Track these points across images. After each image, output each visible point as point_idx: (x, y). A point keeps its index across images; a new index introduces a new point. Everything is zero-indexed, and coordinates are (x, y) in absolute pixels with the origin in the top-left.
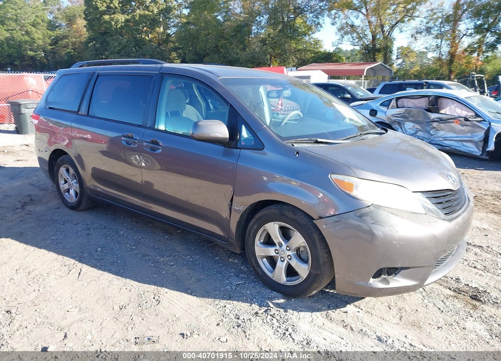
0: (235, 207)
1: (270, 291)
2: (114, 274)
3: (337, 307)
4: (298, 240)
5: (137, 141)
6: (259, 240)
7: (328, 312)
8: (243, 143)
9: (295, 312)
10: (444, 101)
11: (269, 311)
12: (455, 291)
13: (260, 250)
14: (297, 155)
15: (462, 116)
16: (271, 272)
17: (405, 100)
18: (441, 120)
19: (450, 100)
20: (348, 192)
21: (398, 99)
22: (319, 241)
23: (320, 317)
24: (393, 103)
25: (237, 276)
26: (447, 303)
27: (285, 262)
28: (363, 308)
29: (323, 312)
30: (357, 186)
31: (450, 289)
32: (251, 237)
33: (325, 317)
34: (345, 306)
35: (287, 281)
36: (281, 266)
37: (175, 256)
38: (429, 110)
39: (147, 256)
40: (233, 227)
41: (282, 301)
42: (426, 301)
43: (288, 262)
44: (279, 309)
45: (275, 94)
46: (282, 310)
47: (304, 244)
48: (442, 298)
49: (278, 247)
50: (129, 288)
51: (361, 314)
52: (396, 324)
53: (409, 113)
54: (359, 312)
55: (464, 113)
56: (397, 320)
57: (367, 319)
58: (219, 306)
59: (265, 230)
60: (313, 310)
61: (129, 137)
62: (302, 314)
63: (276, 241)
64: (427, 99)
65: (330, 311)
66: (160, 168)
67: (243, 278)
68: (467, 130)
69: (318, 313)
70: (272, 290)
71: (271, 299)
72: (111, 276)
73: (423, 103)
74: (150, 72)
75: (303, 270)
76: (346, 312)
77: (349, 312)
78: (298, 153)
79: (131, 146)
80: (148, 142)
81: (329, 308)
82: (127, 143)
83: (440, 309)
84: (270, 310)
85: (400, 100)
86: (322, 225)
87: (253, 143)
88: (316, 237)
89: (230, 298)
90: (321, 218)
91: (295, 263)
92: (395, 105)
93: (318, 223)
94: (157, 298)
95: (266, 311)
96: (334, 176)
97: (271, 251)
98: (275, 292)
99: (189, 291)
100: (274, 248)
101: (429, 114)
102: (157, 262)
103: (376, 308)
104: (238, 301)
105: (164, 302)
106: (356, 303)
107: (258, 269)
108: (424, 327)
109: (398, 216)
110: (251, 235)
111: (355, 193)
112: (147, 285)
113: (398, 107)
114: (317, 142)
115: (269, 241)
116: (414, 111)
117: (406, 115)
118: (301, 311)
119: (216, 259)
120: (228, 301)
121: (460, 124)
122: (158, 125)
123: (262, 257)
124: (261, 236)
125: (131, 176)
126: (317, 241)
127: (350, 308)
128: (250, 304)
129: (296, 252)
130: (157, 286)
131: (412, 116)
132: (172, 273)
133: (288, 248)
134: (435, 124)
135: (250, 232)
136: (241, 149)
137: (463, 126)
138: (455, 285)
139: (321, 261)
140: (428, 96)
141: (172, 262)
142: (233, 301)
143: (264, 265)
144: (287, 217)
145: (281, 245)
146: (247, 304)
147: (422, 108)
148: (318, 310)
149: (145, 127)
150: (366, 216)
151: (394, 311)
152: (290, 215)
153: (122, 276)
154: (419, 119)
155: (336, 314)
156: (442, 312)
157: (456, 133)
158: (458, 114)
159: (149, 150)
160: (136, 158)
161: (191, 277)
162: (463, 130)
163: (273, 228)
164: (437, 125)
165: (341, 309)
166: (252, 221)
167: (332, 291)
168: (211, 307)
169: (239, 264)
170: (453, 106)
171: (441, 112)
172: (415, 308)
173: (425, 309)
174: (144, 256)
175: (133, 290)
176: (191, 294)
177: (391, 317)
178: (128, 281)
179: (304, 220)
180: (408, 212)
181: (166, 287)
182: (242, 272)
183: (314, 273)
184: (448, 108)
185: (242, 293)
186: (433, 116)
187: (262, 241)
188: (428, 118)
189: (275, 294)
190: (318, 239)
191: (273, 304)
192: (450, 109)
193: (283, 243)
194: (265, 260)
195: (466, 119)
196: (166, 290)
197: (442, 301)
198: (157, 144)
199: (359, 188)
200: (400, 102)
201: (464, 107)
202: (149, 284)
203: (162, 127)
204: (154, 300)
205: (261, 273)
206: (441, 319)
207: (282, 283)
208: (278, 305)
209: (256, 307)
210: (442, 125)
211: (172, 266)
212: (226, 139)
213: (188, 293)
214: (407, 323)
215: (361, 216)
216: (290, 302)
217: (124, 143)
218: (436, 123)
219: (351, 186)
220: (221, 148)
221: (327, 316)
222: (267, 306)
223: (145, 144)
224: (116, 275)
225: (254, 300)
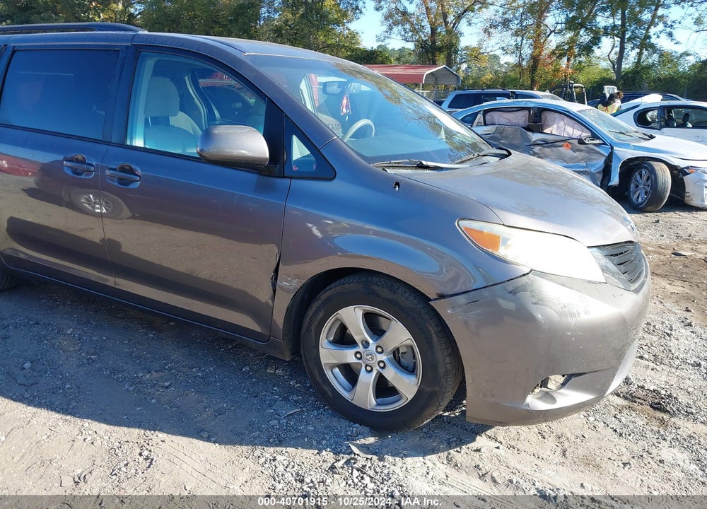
0: (282, 283)
1: (347, 423)
2: (58, 412)
3: (461, 442)
4: (399, 335)
5: (93, 169)
6: (327, 338)
7: (449, 454)
8: (295, 168)
9: (397, 459)
10: (549, 116)
11: (353, 461)
12: (626, 398)
13: (329, 354)
14: (397, 189)
15: (574, 136)
16: (349, 391)
17: (496, 115)
18: (545, 143)
19: (557, 115)
20: (490, 250)
21: (486, 112)
22: (437, 336)
23: (437, 463)
24: (480, 118)
25: (286, 399)
26: (623, 420)
27: (374, 373)
28: (502, 440)
29: (441, 454)
30: (506, 240)
31: (618, 395)
32: (313, 333)
33: (445, 462)
34: (473, 440)
35: (378, 404)
36: (367, 380)
37: (170, 369)
38: (528, 129)
39: (119, 372)
40: (279, 317)
41: (371, 440)
42: (592, 419)
43: (378, 372)
44: (369, 457)
45: (336, 87)
46: (375, 458)
47: (409, 342)
48: (613, 412)
49: (360, 348)
50: (89, 438)
51: (502, 451)
52: (560, 464)
53: (501, 133)
54: (498, 448)
55: (575, 132)
56: (558, 458)
57: (512, 459)
58: (262, 460)
59: (337, 320)
60: (425, 451)
61: (77, 161)
62: (409, 460)
63: (357, 338)
64: (526, 112)
65: (451, 451)
66: (130, 214)
67: (297, 402)
68: (580, 157)
69: (433, 456)
70: (351, 421)
71: (352, 438)
72: (55, 416)
73: (521, 118)
74: (113, 44)
75: (408, 386)
76: (478, 450)
77: (482, 450)
78: (397, 184)
79: (83, 176)
80: (115, 170)
81: (450, 446)
82: (75, 172)
83: (616, 431)
84: (355, 459)
85: (489, 114)
86: (445, 309)
87: (314, 167)
88: (432, 329)
89: (280, 443)
90: (441, 296)
91: (391, 374)
92: (482, 121)
93: (437, 305)
94: (145, 453)
95: (348, 462)
96: (464, 223)
97: (349, 356)
98: (357, 425)
99: (205, 435)
100: (354, 351)
101: (530, 133)
102: (140, 382)
103: (522, 438)
104: (296, 446)
105: (161, 462)
106: (488, 432)
107: (325, 387)
108: (604, 465)
109: (571, 288)
110: (313, 328)
111: (502, 252)
112: (125, 428)
113: (485, 124)
114: (421, 167)
115: (343, 338)
116: (509, 129)
117: (497, 135)
118: (406, 456)
119: (244, 370)
120: (278, 449)
121: (571, 149)
122: (131, 140)
123: (332, 367)
124: (330, 330)
125: (82, 230)
126: (434, 336)
127: (481, 441)
128: (316, 451)
129: (392, 356)
130: (145, 429)
131: (506, 137)
132: (169, 402)
133: (379, 350)
134: (537, 149)
135: (310, 325)
136: (291, 178)
137: (575, 151)
138: (625, 389)
139: (441, 370)
140: (528, 109)
141: (167, 381)
142: (286, 447)
143: (336, 380)
144: (380, 297)
145: (366, 345)
146: (311, 451)
147: (518, 125)
148: (433, 451)
149: (109, 143)
150: (523, 291)
151: (551, 442)
152: (386, 293)
153: (74, 415)
154: (514, 142)
155: (462, 455)
156: (621, 435)
157: (565, 161)
158: (568, 134)
159: (116, 184)
160: (88, 199)
161: (205, 408)
162: (576, 157)
163: (353, 316)
164: (540, 150)
165: (468, 445)
166: (315, 306)
167: (446, 414)
168: (249, 463)
169: (286, 377)
170: (562, 123)
171: (545, 131)
172: (579, 433)
173: (594, 433)
174: (114, 371)
175: (98, 443)
176: (208, 439)
177: (548, 453)
178: (87, 423)
179: (410, 302)
180: (583, 280)
181: (161, 430)
182: (292, 390)
183: (428, 389)
184: (555, 126)
185: (297, 431)
186: (535, 137)
187: (332, 339)
188: (528, 139)
189: (356, 428)
190: (435, 333)
191: (361, 447)
192: (558, 127)
193: (371, 341)
194: (337, 370)
195: (581, 142)
196: (162, 435)
197: (615, 417)
198: (132, 172)
199: (509, 243)
200: (488, 117)
201: (577, 125)
202: (129, 426)
203: (139, 143)
204: (141, 459)
205: (330, 393)
206: (623, 447)
207: (369, 408)
208: (366, 449)
209: (328, 455)
210: (547, 150)
211: (167, 387)
212: (261, 160)
213: (202, 438)
214: (575, 460)
215: (514, 292)
216: (386, 442)
217: (69, 172)
218: (539, 147)
219: (495, 240)
220: (253, 177)
221: (449, 460)
222: (349, 451)
223: (108, 172)
224: (63, 413)
225: (324, 442)
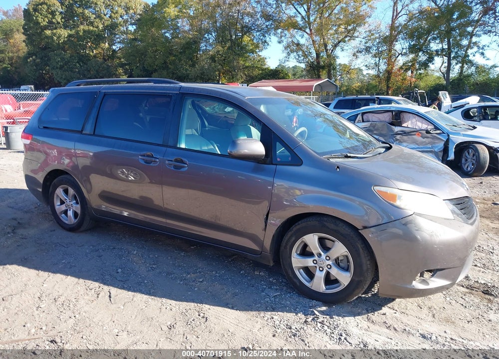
0: (271, 221)
1: (308, 300)
2: (146, 294)
3: (374, 310)
4: (340, 249)
5: (158, 160)
6: (296, 252)
7: (368, 316)
8: (278, 159)
9: (340, 318)
10: (406, 116)
11: (316, 319)
12: (467, 288)
13: (297, 262)
14: (338, 170)
15: (423, 128)
16: (309, 282)
17: (370, 115)
18: (404, 133)
19: (411, 115)
20: (392, 202)
21: (363, 114)
22: (363, 249)
23: (362, 321)
24: (359, 117)
25: (270, 288)
26: (467, 299)
27: (325, 271)
28: (397, 309)
29: (364, 316)
30: (400, 197)
31: (463, 286)
32: (288, 250)
33: (366, 320)
34: (381, 309)
35: (327, 289)
36: (320, 276)
37: (199, 272)
38: (392, 124)
39: (171, 274)
40: (268, 241)
41: (324, 308)
42: (448, 299)
43: (327, 271)
44: (325, 316)
46: (328, 317)
47: (346, 254)
48: (461, 295)
49: (316, 258)
50: (168, 307)
51: (398, 315)
52: (432, 321)
53: (374, 127)
54: (395, 313)
55: (424, 126)
56: (430, 318)
57: (405, 319)
58: (266, 318)
59: (302, 242)
60: (354, 314)
61: (148, 156)
62: (347, 318)
63: (315, 252)
64: (390, 113)
65: (369, 314)
67: (277, 289)
68: (427, 142)
69: (359, 317)
70: (310, 299)
71: (315, 307)
72: (145, 297)
73: (387, 117)
74: (168, 92)
75: (345, 278)
76: (385, 314)
77: (387, 314)
78: (338, 167)
79: (151, 165)
80: (172, 161)
81: (368, 312)
82: (146, 162)
83: (462, 305)
84: (318, 318)
85: (366, 114)
86: (368, 235)
87: (290, 159)
88: (360, 246)
89: (273, 310)
90: (365, 228)
91: (335, 272)
92: (361, 119)
93: (364, 232)
94: (202, 315)
95: (313, 319)
96: (377, 188)
97: (309, 262)
98: (315, 301)
99: (230, 306)
100: (312, 259)
101: (393, 127)
102: (185, 279)
103: (409, 308)
104: (283, 311)
105: (211, 318)
106: (389, 305)
107: (295, 280)
108: (457, 322)
109: (436, 222)
110: (288, 247)
111: (398, 203)
112: (186, 303)
113: (363, 121)
114: (347, 157)
115: (305, 252)
116: (379, 124)
117: (372, 128)
118: (345, 316)
119: (241, 272)
120: (273, 313)
121: (421, 136)
122: (180, 144)
123: (299, 269)
124: (298, 247)
126: (361, 249)
127: (385, 309)
128: (295, 314)
129: (335, 262)
130: (197, 303)
131: (376, 130)
132: (205, 290)
133: (328, 258)
134: (398, 137)
135: (286, 244)
136: (276, 165)
137: (423, 138)
138: (467, 283)
139: (365, 268)
140: (392, 111)
141: (200, 278)
142: (277, 312)
143: (302, 276)
144: (329, 228)
145: (319, 255)
146: (292, 314)
147: (385, 122)
148: (359, 314)
149: (167, 146)
150: (410, 224)
151: (425, 310)
152: (332, 226)
153: (155, 296)
154: (382, 132)
155: (376, 316)
156: (466, 307)
157: (418, 144)
158: (419, 127)
159: (173, 168)
161: (227, 292)
162: (425, 142)
163: (312, 240)
164: (400, 137)
165: (378, 312)
166: (289, 234)
167: (363, 296)
168: (259, 320)
169: (267, 277)
170: (414, 120)
171: (403, 125)
172: (441, 306)
173: (450, 306)
174: (169, 274)
175: (174, 309)
176: (232, 308)
177: (425, 316)
178: (164, 300)
179: (347, 231)
180: (442, 218)
181: (206, 303)
182: (271, 284)
183: (357, 279)
184: (410, 122)
185: (281, 304)
186: (397, 129)
187: (299, 253)
188: (392, 131)
189: (314, 302)
190: (361, 248)
191: (320, 312)
192: (412, 123)
193: (322, 253)
194: (301, 270)
195: (428, 132)
196: (207, 306)
197: (462, 298)
198: (182, 162)
199: (401, 198)
200: (365, 117)
201: (424, 121)
202: (187, 301)
203: (183, 146)
204: (200, 317)
205: (298, 284)
206: (467, 313)
207: (321, 291)
208: (322, 313)
209: (301, 315)
210: (405, 138)
211: (201, 282)
212: (262, 156)
213: (229, 308)
214: (440, 319)
215: (405, 224)
216: (332, 309)
217: (143, 162)
218: (399, 136)
219: (394, 197)
220: (252, 164)
221: (369, 319)
222: (313, 314)
223: (167, 162)
224: (149, 295)
225: (298, 310)
